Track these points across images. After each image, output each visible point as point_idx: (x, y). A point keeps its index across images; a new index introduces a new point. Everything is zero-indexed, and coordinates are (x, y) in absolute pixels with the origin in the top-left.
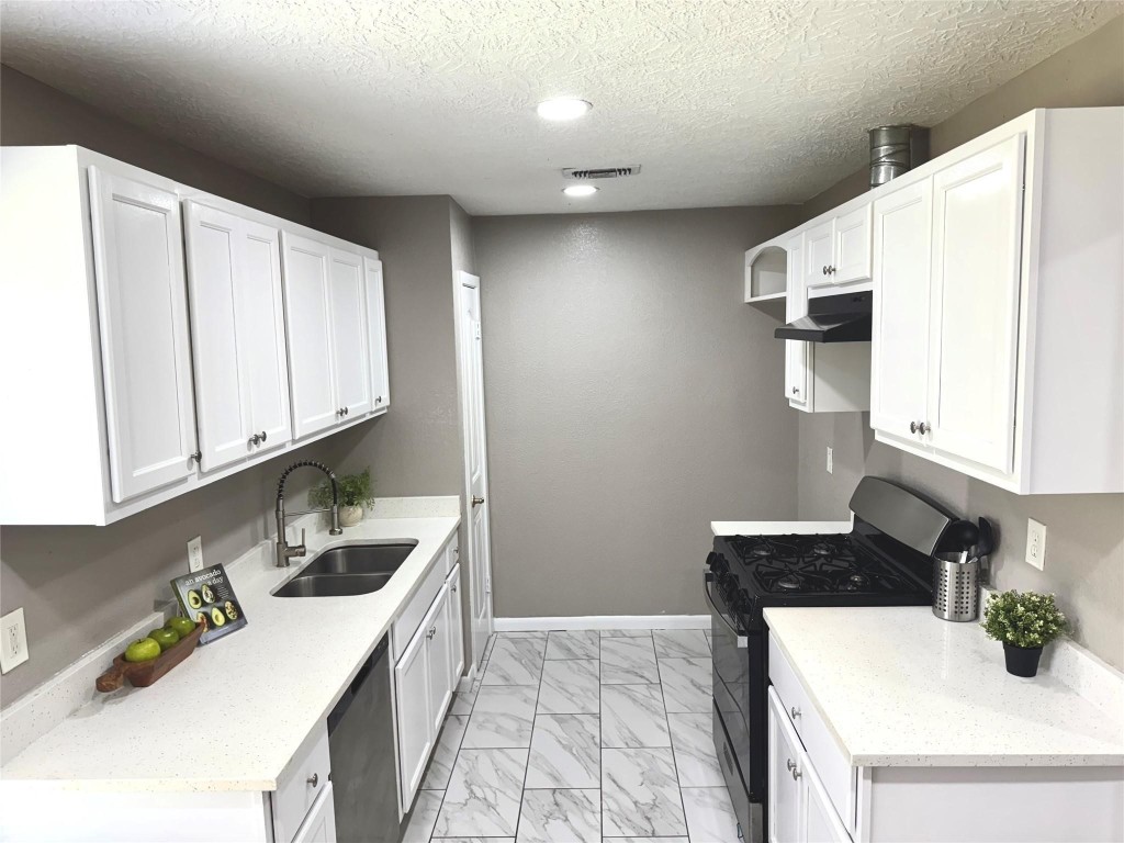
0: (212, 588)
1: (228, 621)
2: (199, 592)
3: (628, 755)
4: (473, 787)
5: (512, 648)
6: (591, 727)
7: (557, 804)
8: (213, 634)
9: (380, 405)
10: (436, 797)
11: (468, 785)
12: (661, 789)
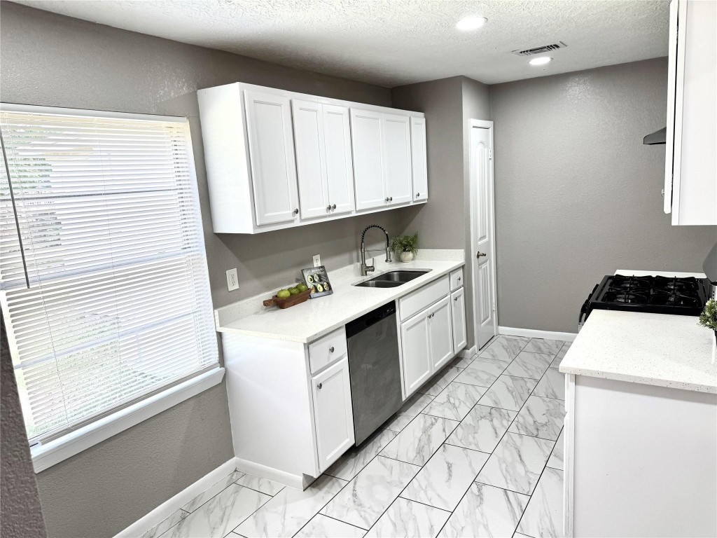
0: (319, 276)
1: (324, 290)
2: (313, 277)
3: (544, 401)
4: (451, 398)
5: (505, 343)
6: (531, 385)
7: (490, 414)
8: (317, 295)
9: (419, 198)
10: (430, 398)
11: (448, 396)
12: (554, 419)
